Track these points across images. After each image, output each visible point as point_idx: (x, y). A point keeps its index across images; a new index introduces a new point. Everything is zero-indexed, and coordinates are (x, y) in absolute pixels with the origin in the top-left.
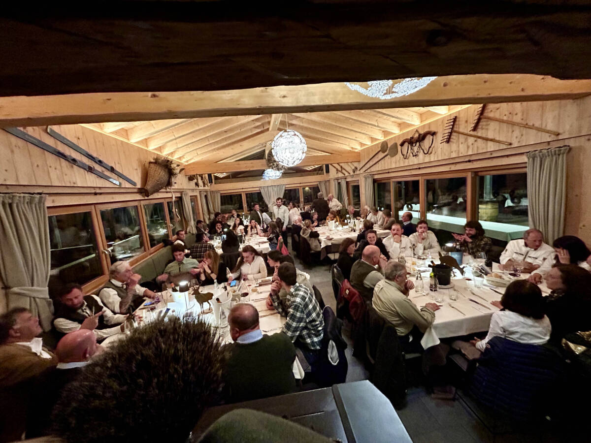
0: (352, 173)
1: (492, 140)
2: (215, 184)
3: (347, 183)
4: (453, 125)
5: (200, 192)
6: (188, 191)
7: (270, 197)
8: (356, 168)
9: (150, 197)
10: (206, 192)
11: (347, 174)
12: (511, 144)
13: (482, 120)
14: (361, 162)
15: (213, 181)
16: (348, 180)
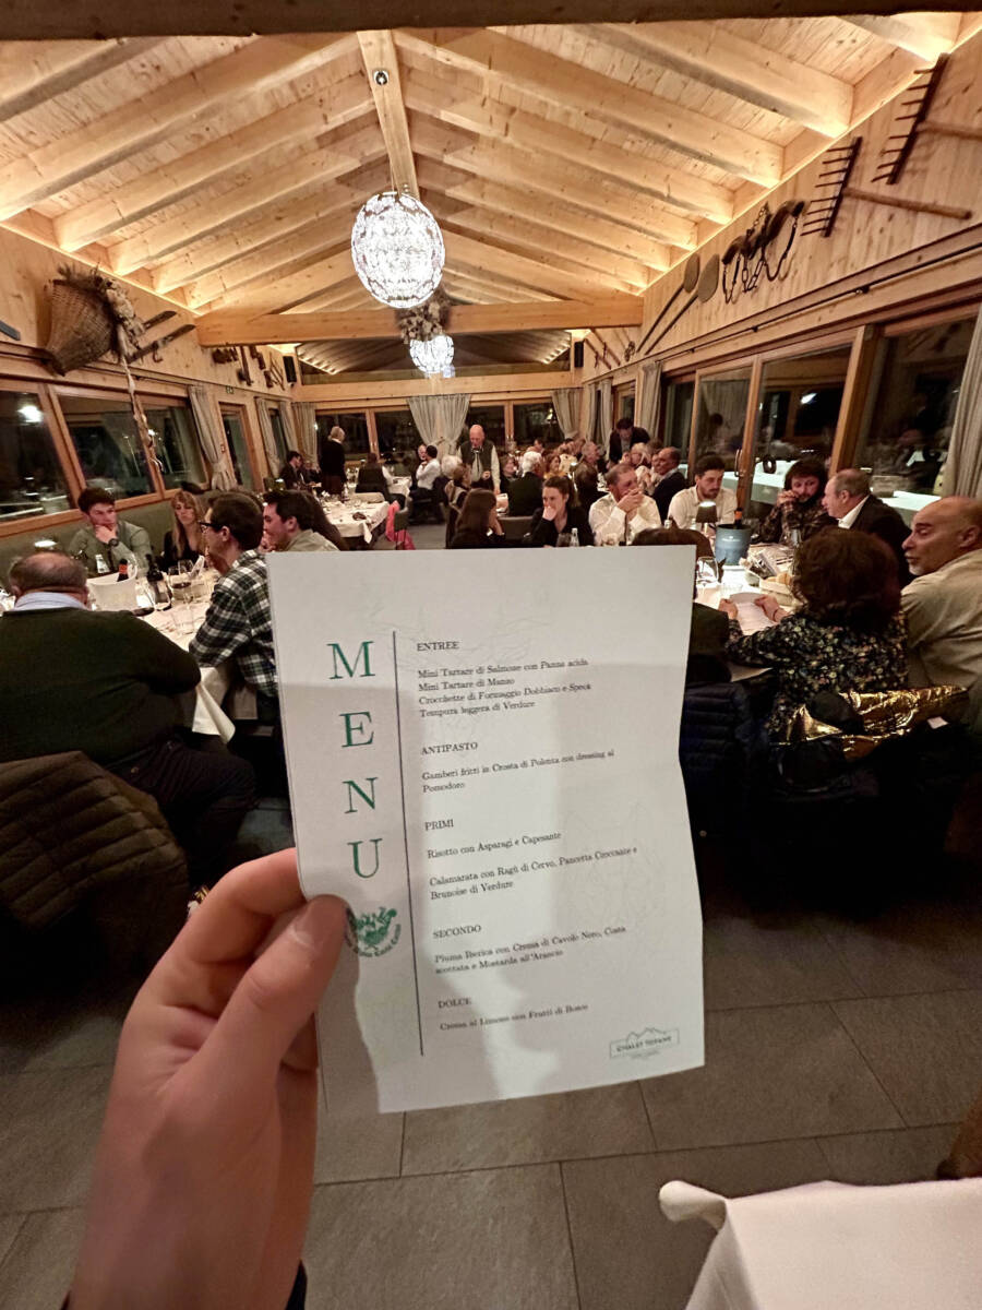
0: (624, 363)
1: (926, 209)
2: (303, 384)
3: (614, 390)
4: (848, 172)
5: (256, 398)
6: (208, 389)
7: (432, 423)
8: (632, 345)
9: (69, 377)
10: (278, 401)
11: (614, 366)
12: (968, 216)
13: (919, 141)
14: (643, 326)
15: (298, 376)
16: (615, 383)
